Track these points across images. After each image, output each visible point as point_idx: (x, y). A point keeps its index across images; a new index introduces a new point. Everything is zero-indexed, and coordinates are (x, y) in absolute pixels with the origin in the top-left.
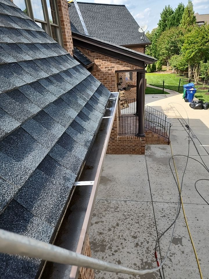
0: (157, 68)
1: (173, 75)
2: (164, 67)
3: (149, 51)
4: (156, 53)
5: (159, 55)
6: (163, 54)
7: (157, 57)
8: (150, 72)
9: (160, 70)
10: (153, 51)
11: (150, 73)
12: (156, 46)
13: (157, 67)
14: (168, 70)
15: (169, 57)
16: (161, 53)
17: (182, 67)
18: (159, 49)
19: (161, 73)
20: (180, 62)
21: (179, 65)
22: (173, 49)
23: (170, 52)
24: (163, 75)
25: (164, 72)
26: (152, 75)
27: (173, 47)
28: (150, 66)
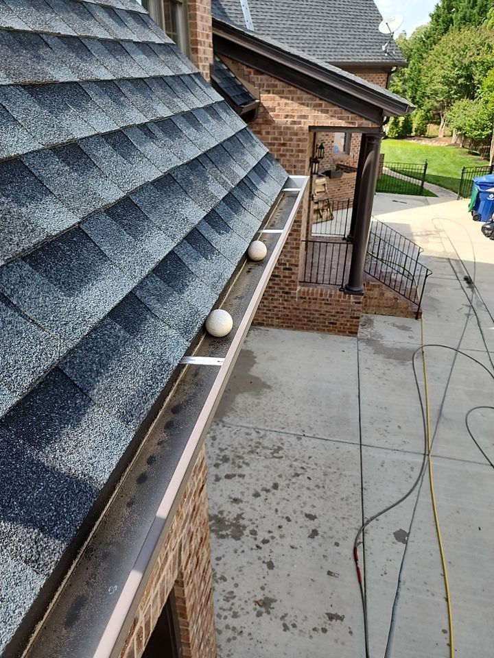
0: (413, 130)
1: (452, 150)
2: (431, 129)
3: (400, 84)
4: (417, 90)
5: (424, 95)
6: (436, 93)
7: (417, 100)
8: (395, 138)
9: (422, 133)
10: (411, 85)
11: (397, 141)
12: (420, 72)
13: (415, 126)
14: (441, 136)
15: (448, 104)
16: (428, 91)
17: (476, 133)
18: (424, 81)
19: (424, 143)
20: (474, 120)
21: (471, 126)
22: (461, 84)
23: (452, 92)
24: (426, 147)
25: (431, 141)
26: (400, 146)
27: (462, 79)
28: (399, 122)
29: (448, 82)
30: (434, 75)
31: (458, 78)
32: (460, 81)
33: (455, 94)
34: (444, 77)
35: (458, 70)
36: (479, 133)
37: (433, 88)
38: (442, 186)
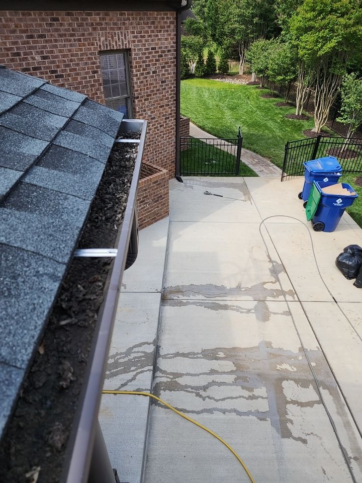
0: (217, 68)
2: (234, 66)
3: (202, 21)
4: (216, 29)
5: (223, 34)
6: (233, 32)
7: (217, 37)
8: (202, 77)
9: (225, 72)
10: (210, 23)
11: (203, 80)
12: (217, 11)
13: (218, 63)
14: (241, 73)
15: (246, 44)
16: (226, 29)
17: (280, 78)
18: (222, 20)
19: (228, 81)
20: (277, 64)
21: (273, 70)
22: (256, 23)
23: (249, 31)
24: (230, 86)
25: (233, 79)
26: (206, 86)
27: (257, 19)
28: (203, 61)
29: (244, 20)
30: (231, 13)
31: (253, 17)
32: (255, 20)
33: (252, 32)
34: (239, 16)
35: (252, 9)
36: (282, 78)
37: (230, 26)
38: (257, 153)
